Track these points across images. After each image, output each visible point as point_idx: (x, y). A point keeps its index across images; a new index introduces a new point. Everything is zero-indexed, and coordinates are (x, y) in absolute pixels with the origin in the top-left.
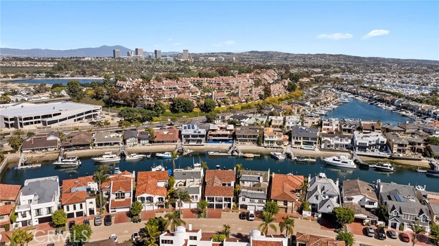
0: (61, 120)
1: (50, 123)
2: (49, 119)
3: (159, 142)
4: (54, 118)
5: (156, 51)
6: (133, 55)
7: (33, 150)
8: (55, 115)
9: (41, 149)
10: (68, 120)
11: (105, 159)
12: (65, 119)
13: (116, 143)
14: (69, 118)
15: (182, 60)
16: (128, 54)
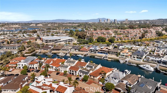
0: (60, 42)
1: (56, 42)
2: (57, 41)
3: (81, 51)
4: (58, 41)
5: (115, 20)
6: (106, 21)
7: (44, 49)
8: (59, 40)
9: (46, 49)
10: (62, 42)
11: (60, 54)
12: (61, 41)
13: (68, 50)
14: (63, 41)
15: (124, 23)
16: (104, 21)
